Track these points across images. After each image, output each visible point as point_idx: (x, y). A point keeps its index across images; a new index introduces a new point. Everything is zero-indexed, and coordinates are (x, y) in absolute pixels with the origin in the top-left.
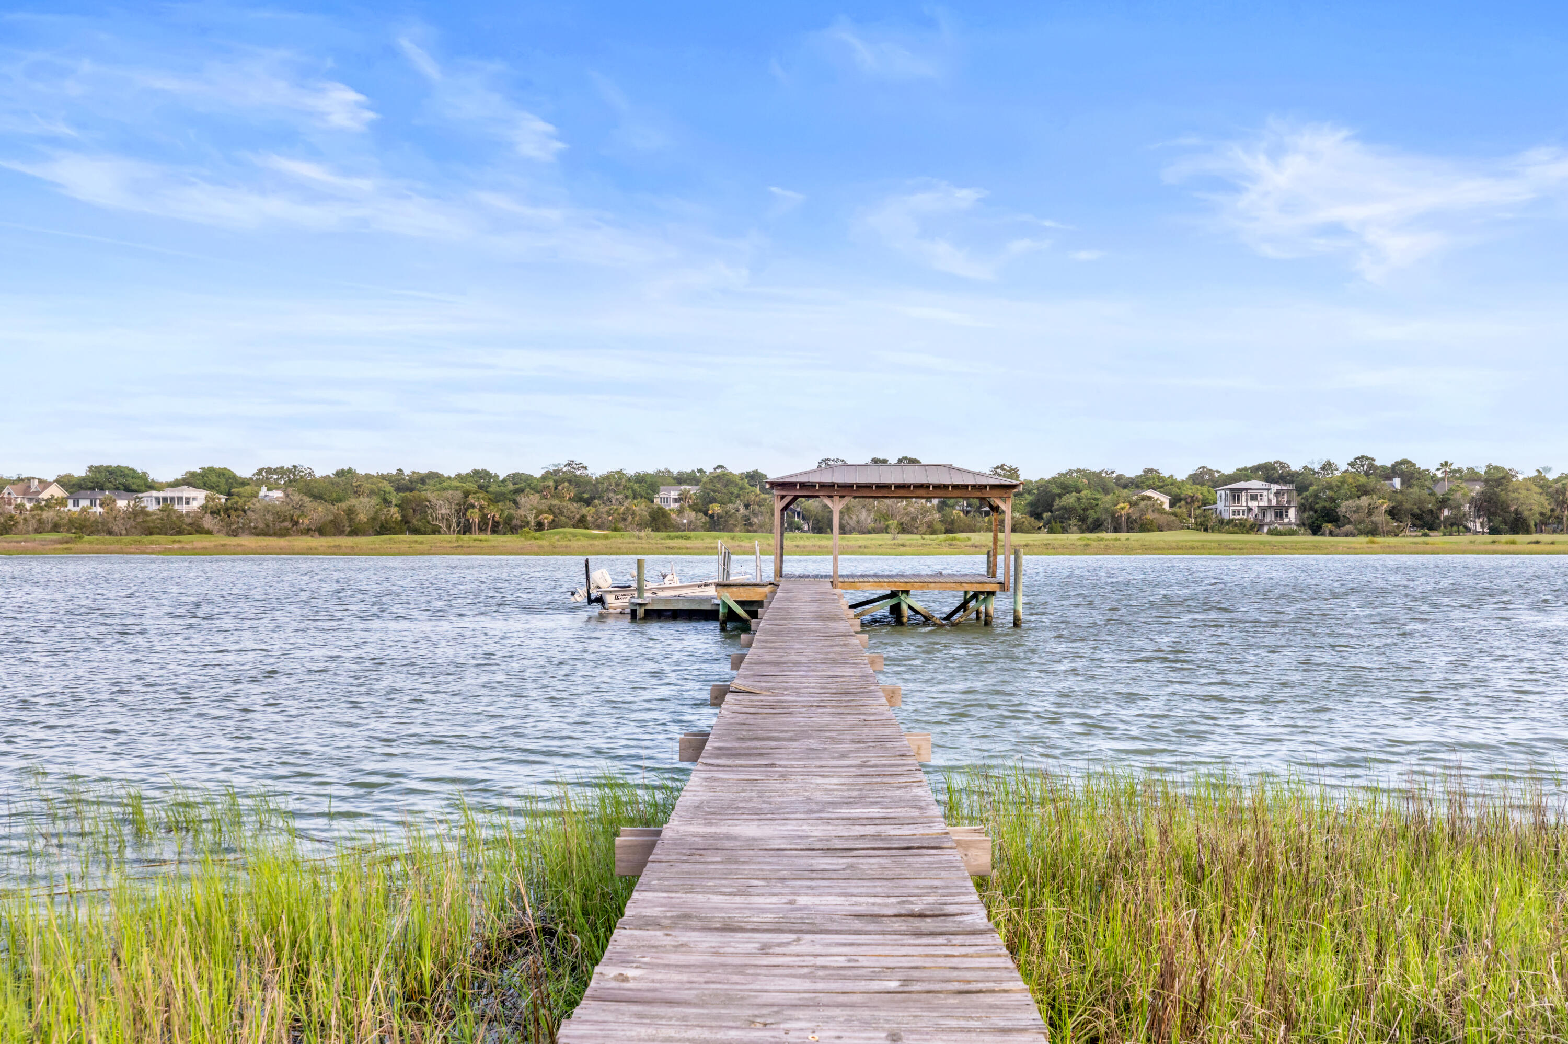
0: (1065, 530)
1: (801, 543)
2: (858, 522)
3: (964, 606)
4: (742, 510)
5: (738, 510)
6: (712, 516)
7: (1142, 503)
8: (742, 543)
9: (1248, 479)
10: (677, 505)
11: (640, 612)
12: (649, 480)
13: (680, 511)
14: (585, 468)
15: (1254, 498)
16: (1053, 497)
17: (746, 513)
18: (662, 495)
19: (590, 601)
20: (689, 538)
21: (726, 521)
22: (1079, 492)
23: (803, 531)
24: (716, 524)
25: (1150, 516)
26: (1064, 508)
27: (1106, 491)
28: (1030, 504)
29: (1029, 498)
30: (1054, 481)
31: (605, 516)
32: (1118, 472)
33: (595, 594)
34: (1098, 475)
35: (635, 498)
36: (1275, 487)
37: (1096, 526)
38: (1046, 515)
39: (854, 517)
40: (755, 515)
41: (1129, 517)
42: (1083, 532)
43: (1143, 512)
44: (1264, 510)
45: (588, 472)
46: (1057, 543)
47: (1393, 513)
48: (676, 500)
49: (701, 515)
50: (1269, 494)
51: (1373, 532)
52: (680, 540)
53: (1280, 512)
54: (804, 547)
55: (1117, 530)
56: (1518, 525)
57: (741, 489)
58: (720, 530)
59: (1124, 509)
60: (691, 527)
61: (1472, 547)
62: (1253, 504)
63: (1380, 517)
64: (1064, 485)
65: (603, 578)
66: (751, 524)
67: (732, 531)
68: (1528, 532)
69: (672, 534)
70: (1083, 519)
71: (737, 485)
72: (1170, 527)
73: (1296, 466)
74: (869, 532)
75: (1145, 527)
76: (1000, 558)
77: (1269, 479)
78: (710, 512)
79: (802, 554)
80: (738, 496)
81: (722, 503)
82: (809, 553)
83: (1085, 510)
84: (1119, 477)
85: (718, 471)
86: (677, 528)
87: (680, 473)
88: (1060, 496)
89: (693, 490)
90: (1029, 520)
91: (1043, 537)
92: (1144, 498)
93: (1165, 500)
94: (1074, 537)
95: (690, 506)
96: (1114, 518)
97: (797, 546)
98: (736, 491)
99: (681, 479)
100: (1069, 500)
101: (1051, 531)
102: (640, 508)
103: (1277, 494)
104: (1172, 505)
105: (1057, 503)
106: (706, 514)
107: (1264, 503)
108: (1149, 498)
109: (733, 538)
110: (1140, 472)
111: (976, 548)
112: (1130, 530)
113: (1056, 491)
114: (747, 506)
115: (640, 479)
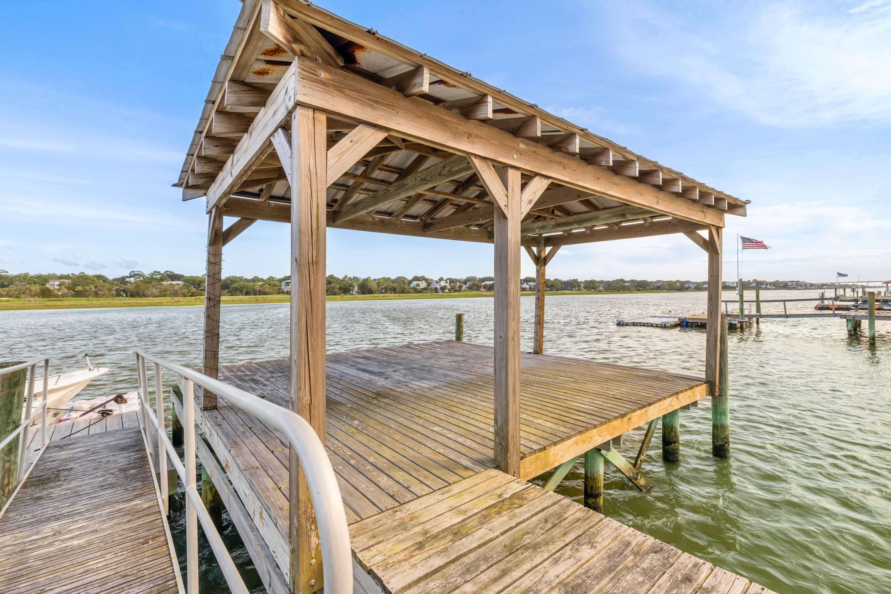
1: (126, 302)
2: (152, 293)
4: (93, 289)
5: (91, 289)
6: (77, 291)
7: (261, 287)
8: (93, 302)
10: (59, 287)
12: (43, 277)
13: (59, 290)
14: (7, 272)
17: (96, 290)
18: (50, 283)
20: (62, 301)
21: (84, 293)
23: (123, 297)
24: (78, 294)
25: (266, 290)
26: (234, 288)
31: (13, 291)
32: (245, 277)
35: (35, 284)
39: (150, 291)
40: (100, 291)
41: (259, 290)
42: (243, 295)
45: (9, 274)
46: (245, 299)
47: (339, 288)
48: (58, 285)
49: (72, 291)
51: (335, 294)
52: (56, 302)
54: (129, 303)
55: (255, 294)
56: (370, 292)
57: (93, 281)
58: (81, 297)
60: (63, 296)
61: (374, 298)
63: (336, 290)
66: (98, 294)
67: (87, 297)
68: (373, 294)
69: (51, 299)
70: (242, 291)
71: (90, 279)
74: (157, 297)
78: (76, 290)
79: (128, 306)
80: (91, 284)
81: (83, 286)
82: (132, 306)
83: (242, 288)
84: (246, 279)
85: (82, 274)
86: (57, 296)
87: (61, 275)
89: (67, 281)
94: (240, 297)
95: (65, 288)
96: (254, 290)
97: (125, 303)
98: (90, 282)
99: (61, 277)
100: (235, 285)
102: (36, 288)
106: (74, 290)
109: (88, 300)
110: (250, 277)
114: (96, 287)
115: (39, 277)
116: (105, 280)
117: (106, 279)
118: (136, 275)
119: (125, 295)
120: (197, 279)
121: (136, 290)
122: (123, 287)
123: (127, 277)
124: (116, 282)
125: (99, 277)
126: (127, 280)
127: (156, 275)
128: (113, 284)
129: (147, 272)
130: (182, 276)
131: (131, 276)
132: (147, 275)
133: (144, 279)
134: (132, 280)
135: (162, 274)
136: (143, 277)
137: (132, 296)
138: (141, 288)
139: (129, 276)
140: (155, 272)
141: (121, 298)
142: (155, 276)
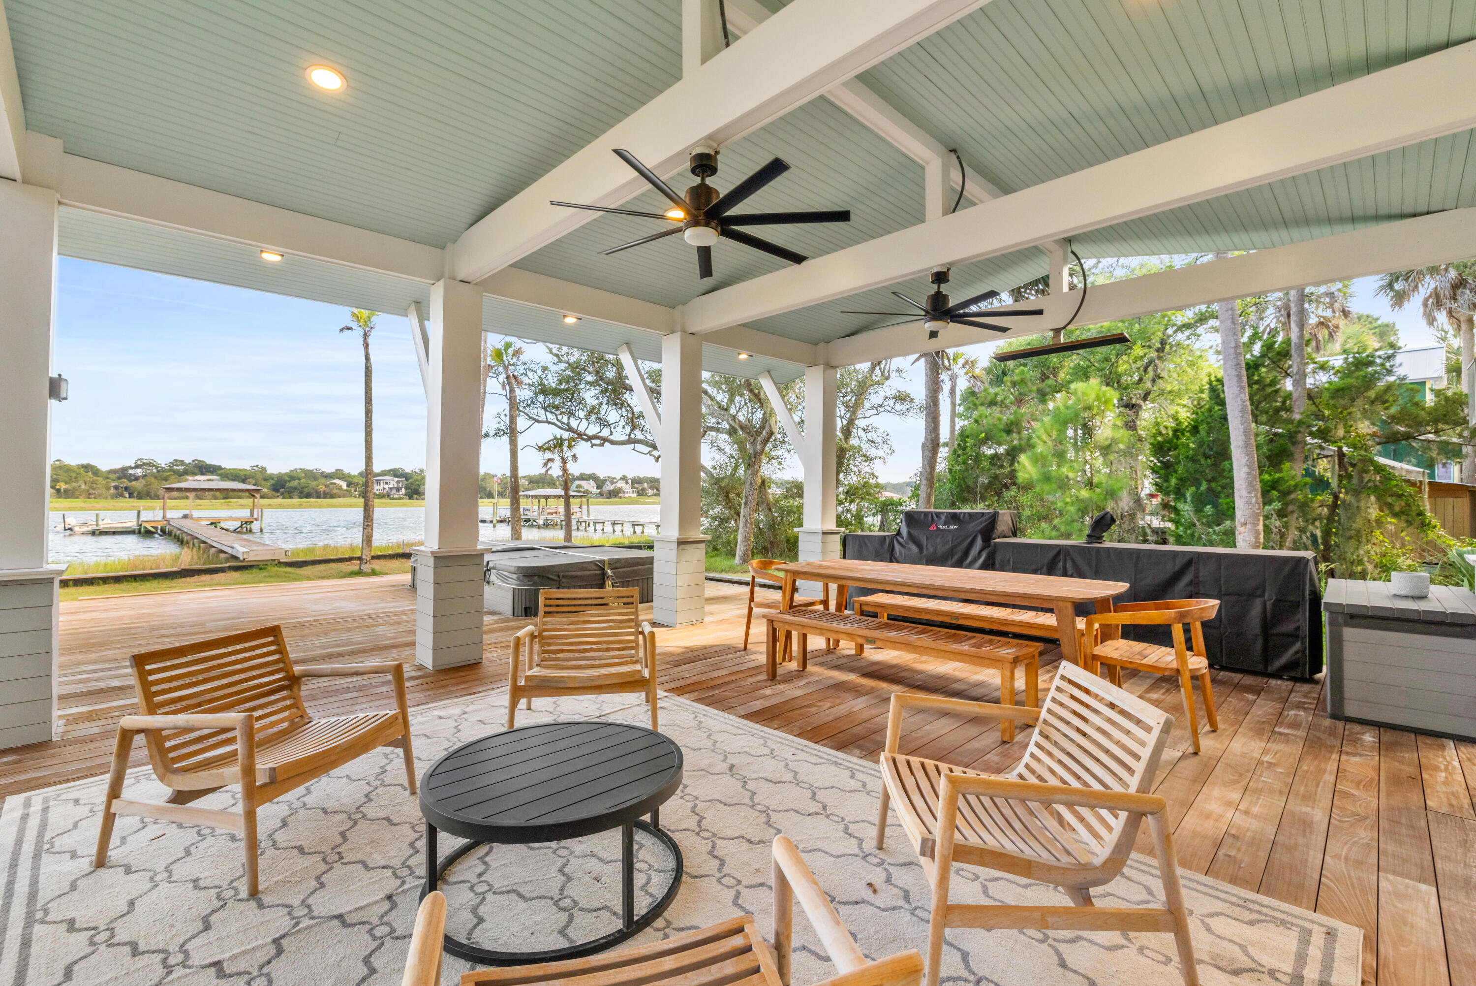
0: (291, 498)
3: (241, 527)
4: (82, 486)
5: (79, 486)
6: (58, 490)
7: (331, 486)
9: (385, 475)
11: (97, 532)
15: (386, 483)
16: (286, 482)
17: (86, 487)
19: (65, 530)
22: (299, 479)
23: (126, 498)
24: (62, 494)
25: (335, 491)
26: (291, 487)
27: (316, 479)
28: (273, 485)
29: (272, 482)
30: (286, 474)
32: (323, 470)
33: (67, 527)
34: (311, 471)
36: (396, 479)
37: (308, 496)
38: (282, 490)
40: (93, 489)
41: (324, 492)
42: (301, 498)
43: (331, 490)
44: (391, 489)
50: (393, 482)
53: (398, 490)
55: (318, 497)
57: (79, 473)
59: (322, 488)
62: (386, 486)
64: (292, 476)
65: (71, 521)
66: (91, 494)
67: (77, 498)
70: (301, 492)
71: (74, 472)
72: (344, 496)
73: (408, 470)
75: (332, 496)
76: (256, 510)
77: (395, 476)
78: (58, 487)
80: (77, 478)
81: (66, 481)
83: (302, 488)
84: (322, 473)
88: (289, 481)
90: (271, 493)
91: (279, 501)
92: (332, 484)
93: (344, 485)
94: (296, 501)
96: (317, 492)
98: (74, 475)
100: (294, 483)
101: (284, 498)
103: (397, 482)
104: (348, 486)
105: (288, 485)
107: (391, 486)
108: (335, 484)
110: (334, 470)
111: (242, 506)
112: (325, 497)
113: (287, 479)
114: (85, 484)
116: (96, 471)
117: (98, 470)
118: (145, 464)
119: (127, 495)
120: (242, 473)
121: (145, 489)
122: (125, 483)
123: (131, 468)
124: (114, 476)
125: (87, 467)
126: (131, 471)
127: (177, 465)
128: (108, 478)
129: (163, 461)
130: (220, 468)
131: (137, 467)
132: (163, 465)
133: (158, 471)
134: (139, 472)
135: (187, 465)
136: (157, 467)
137: (140, 497)
138: (153, 486)
139: (133, 465)
140: (176, 461)
141: (121, 499)
142: (175, 468)
